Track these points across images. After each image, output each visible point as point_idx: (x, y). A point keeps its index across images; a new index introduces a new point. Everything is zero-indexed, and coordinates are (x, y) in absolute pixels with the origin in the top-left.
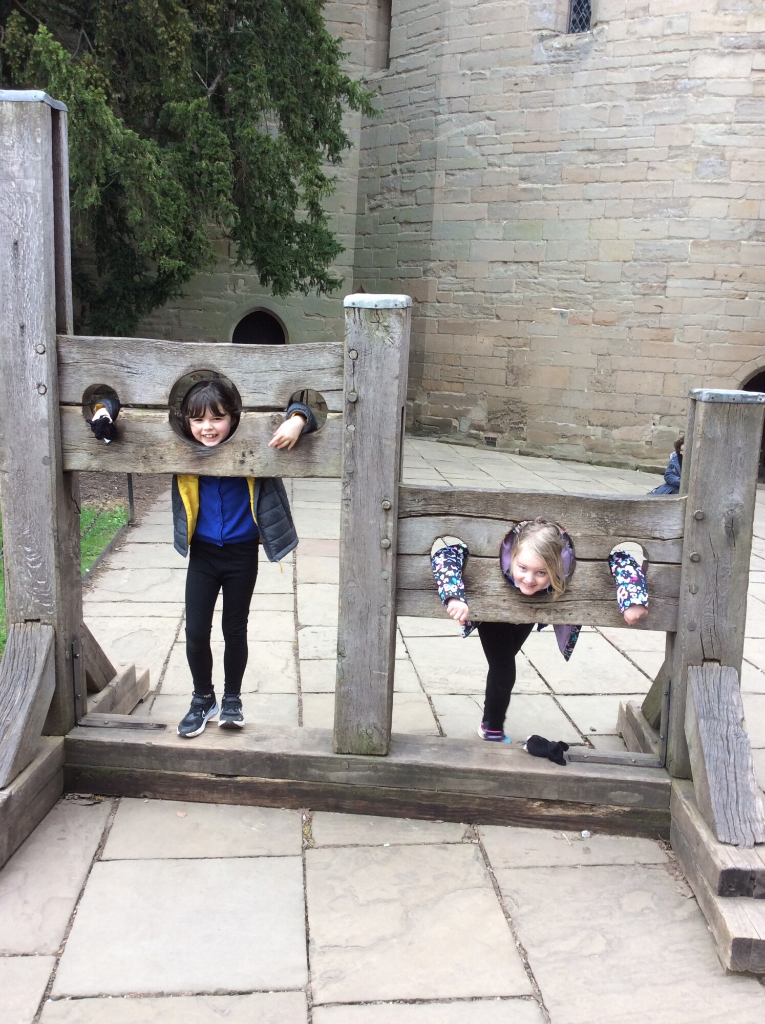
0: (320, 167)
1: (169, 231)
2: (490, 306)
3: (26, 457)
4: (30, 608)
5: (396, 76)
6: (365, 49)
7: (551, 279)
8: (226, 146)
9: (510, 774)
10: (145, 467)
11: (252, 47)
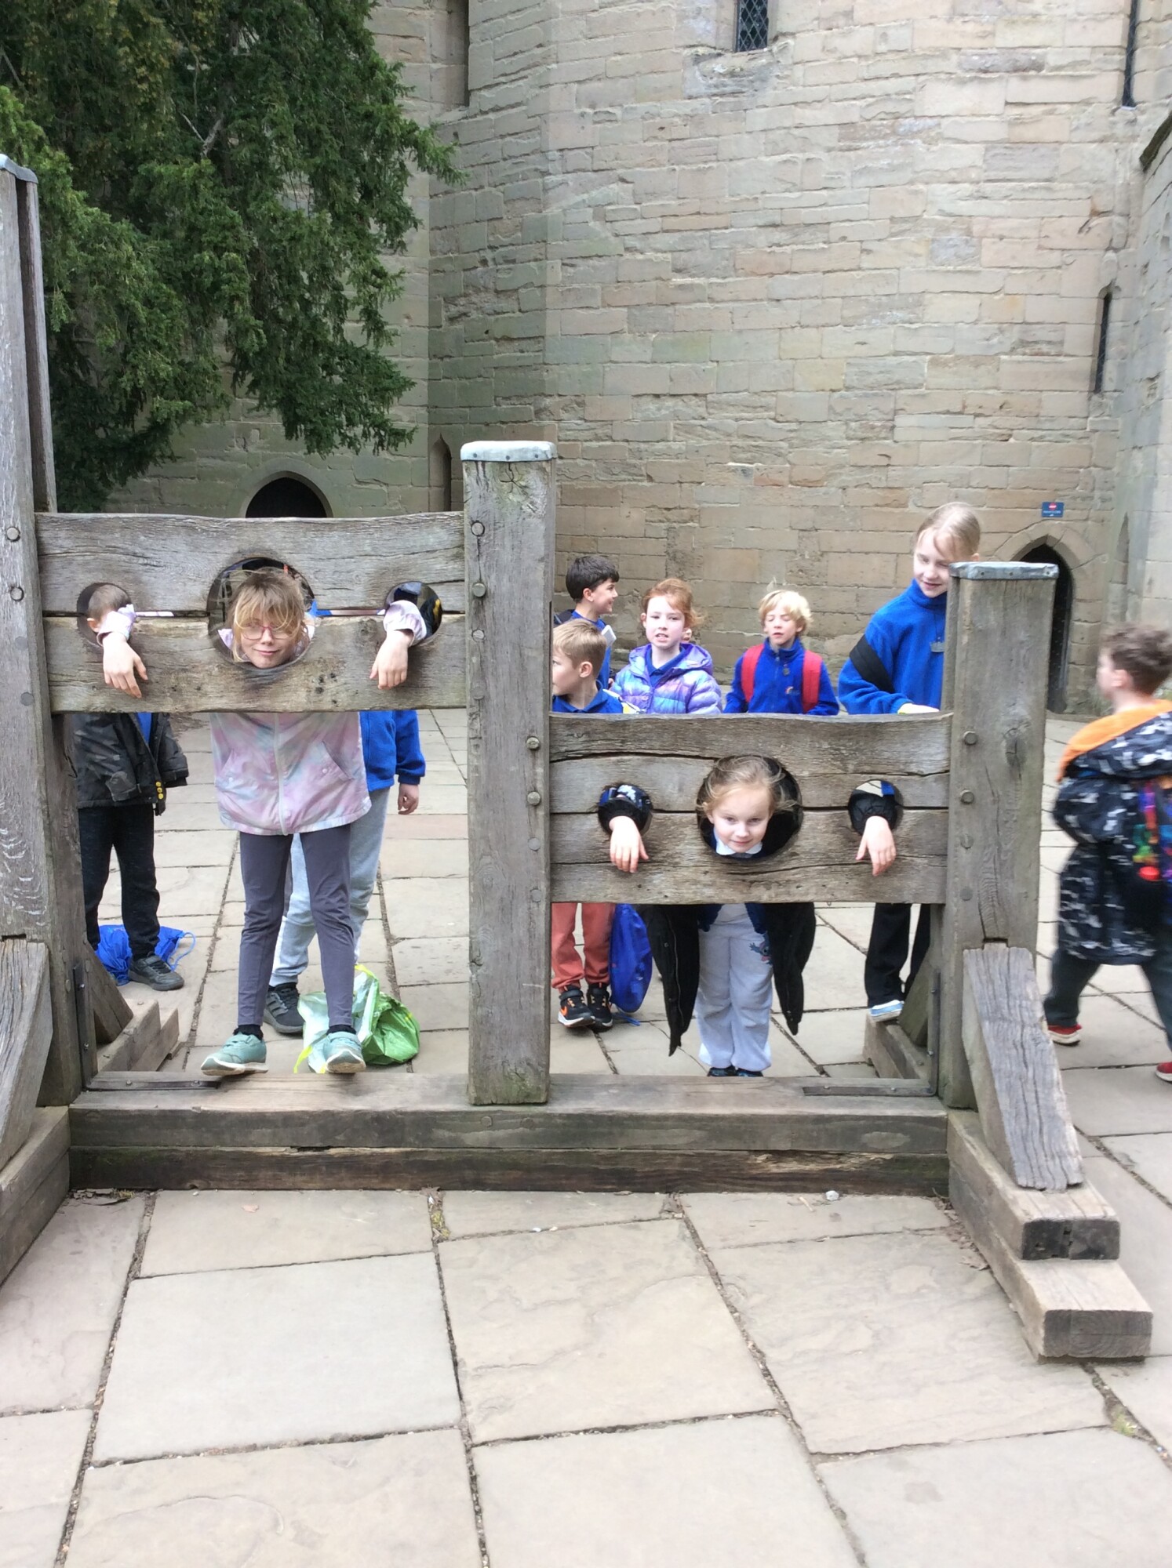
0: (378, 257)
2: (638, 462)
4: (9, 918)
5: (479, 118)
6: (431, 77)
7: (725, 419)
8: (238, 227)
9: (722, 1118)
10: (175, 701)
11: (267, 78)
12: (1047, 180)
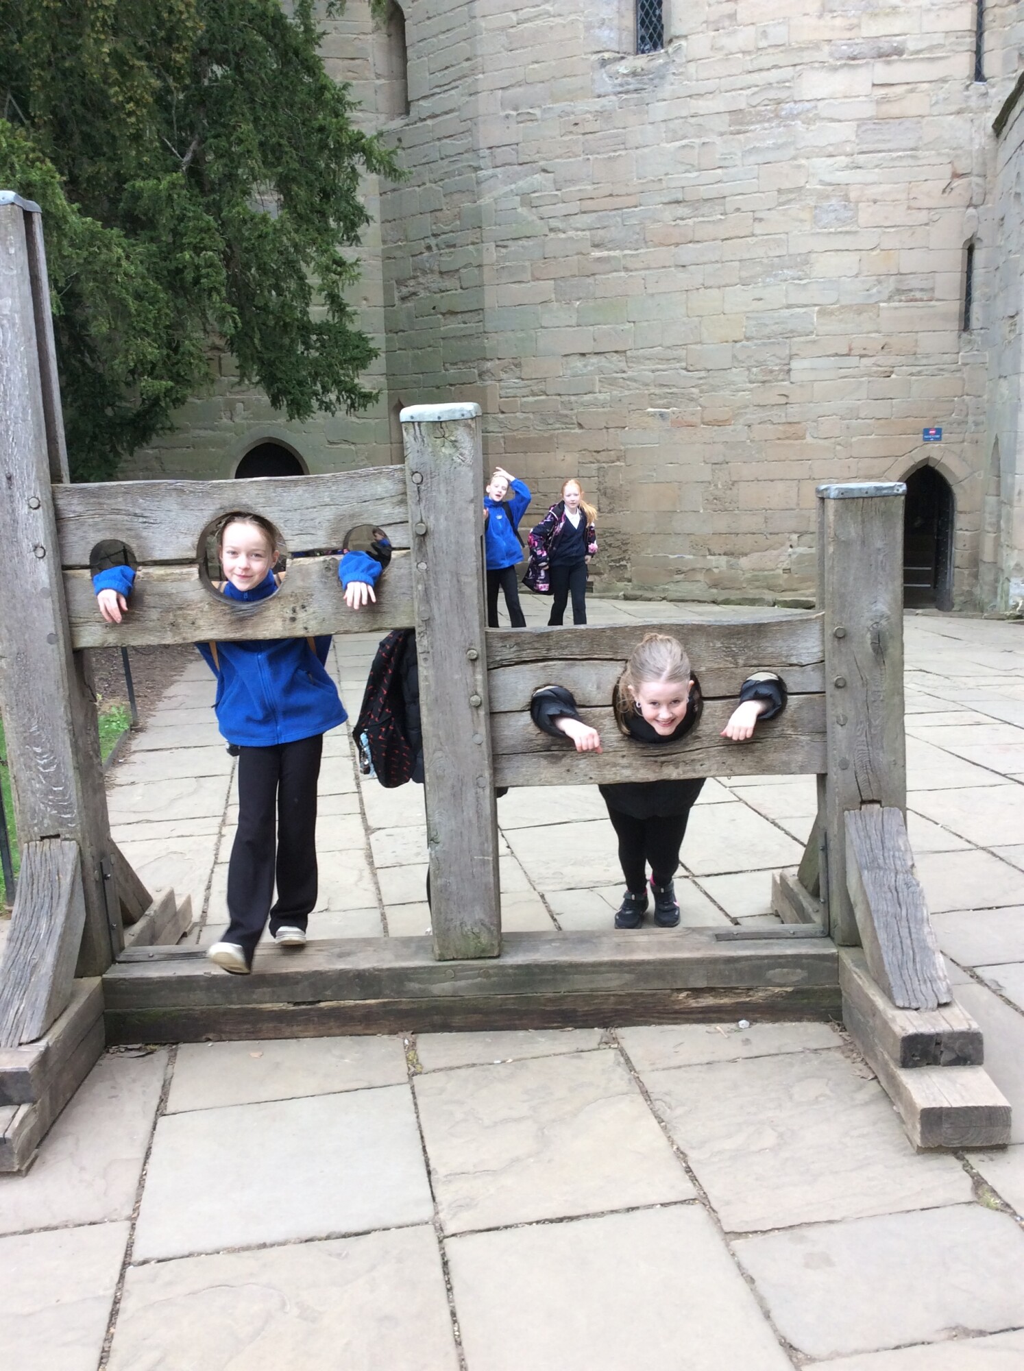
0: (337, 249)
1: (150, 344)
2: (569, 412)
3: (27, 636)
4: (46, 821)
5: (419, 124)
6: (376, 91)
7: (643, 371)
8: (213, 231)
9: (648, 963)
10: (174, 636)
11: (234, 103)
12: (912, 149)
